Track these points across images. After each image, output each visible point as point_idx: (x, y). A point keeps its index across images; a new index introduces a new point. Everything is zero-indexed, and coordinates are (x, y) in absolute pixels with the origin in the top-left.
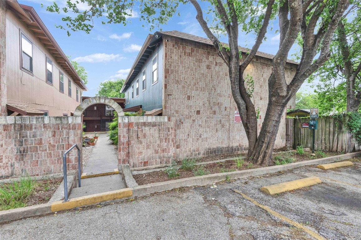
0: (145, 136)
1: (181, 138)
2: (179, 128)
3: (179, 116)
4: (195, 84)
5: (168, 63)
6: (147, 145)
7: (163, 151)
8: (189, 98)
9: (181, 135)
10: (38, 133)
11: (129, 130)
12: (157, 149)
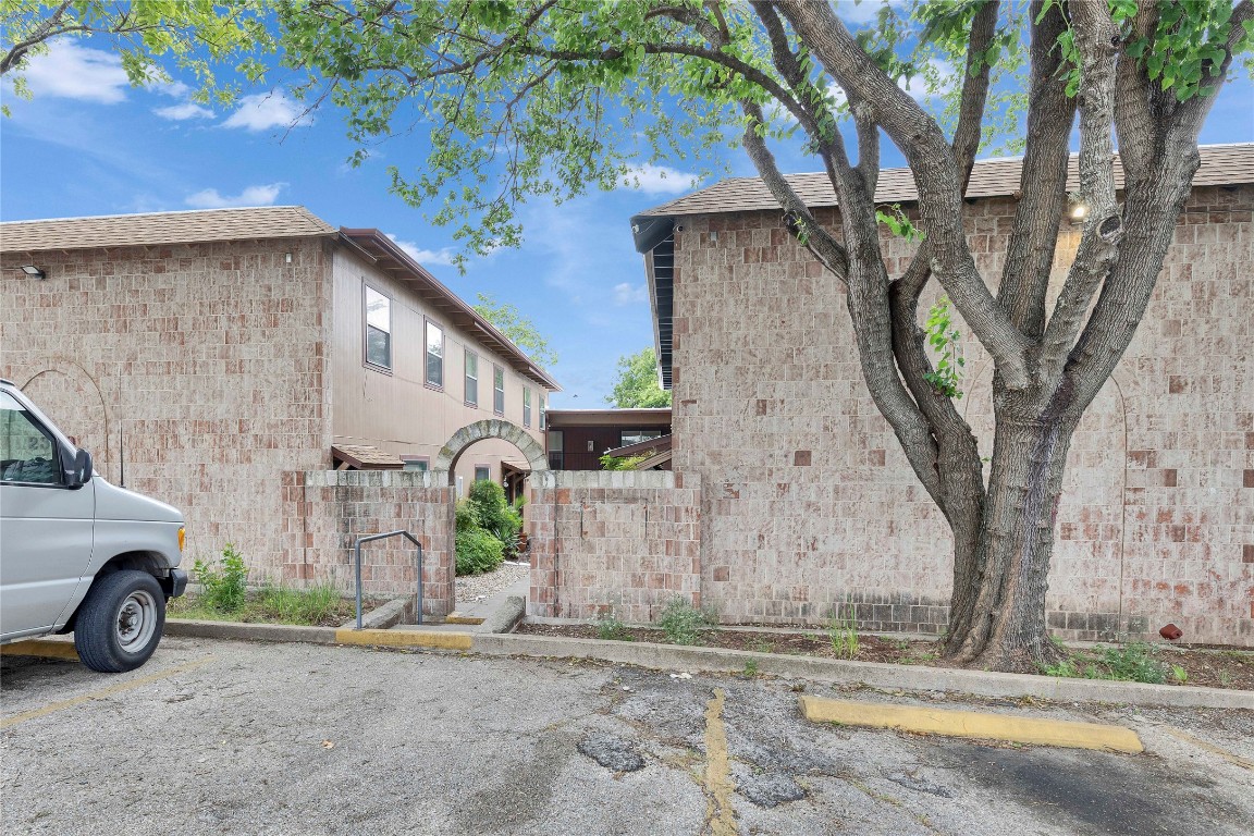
0: (602, 529)
1: (730, 546)
2: (723, 512)
3: (721, 470)
4: (790, 356)
5: (683, 299)
6: (608, 557)
7: (660, 580)
8: (762, 407)
9: (731, 537)
10: (372, 508)
11: (557, 509)
12: (639, 571)
